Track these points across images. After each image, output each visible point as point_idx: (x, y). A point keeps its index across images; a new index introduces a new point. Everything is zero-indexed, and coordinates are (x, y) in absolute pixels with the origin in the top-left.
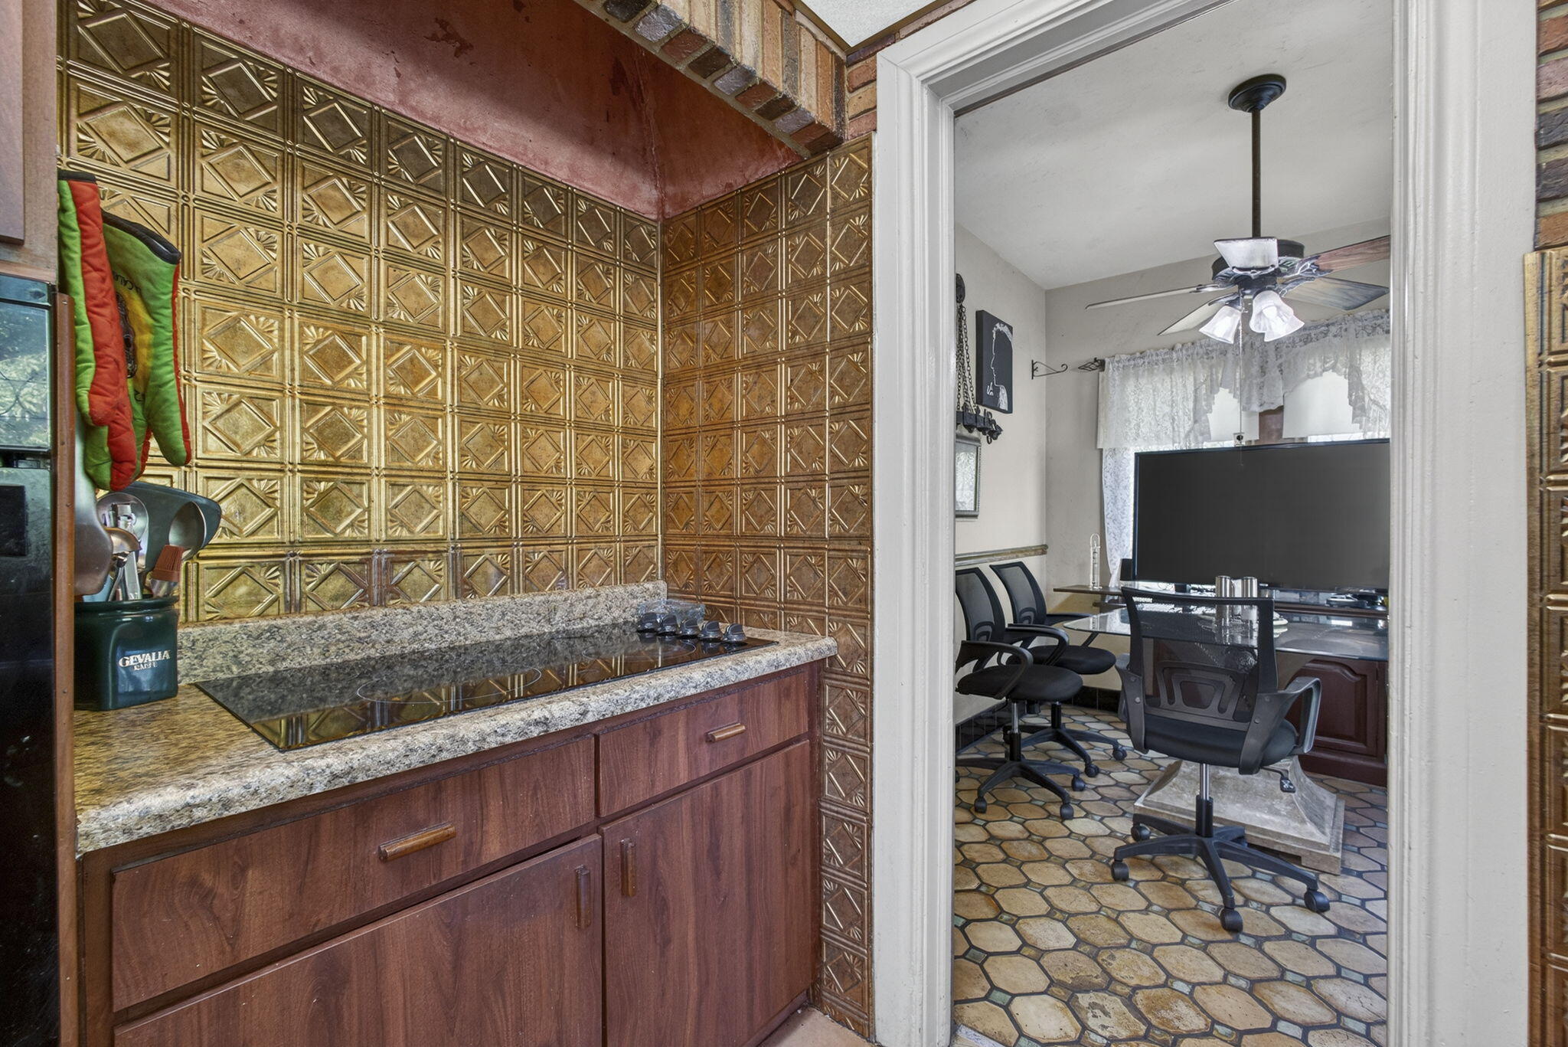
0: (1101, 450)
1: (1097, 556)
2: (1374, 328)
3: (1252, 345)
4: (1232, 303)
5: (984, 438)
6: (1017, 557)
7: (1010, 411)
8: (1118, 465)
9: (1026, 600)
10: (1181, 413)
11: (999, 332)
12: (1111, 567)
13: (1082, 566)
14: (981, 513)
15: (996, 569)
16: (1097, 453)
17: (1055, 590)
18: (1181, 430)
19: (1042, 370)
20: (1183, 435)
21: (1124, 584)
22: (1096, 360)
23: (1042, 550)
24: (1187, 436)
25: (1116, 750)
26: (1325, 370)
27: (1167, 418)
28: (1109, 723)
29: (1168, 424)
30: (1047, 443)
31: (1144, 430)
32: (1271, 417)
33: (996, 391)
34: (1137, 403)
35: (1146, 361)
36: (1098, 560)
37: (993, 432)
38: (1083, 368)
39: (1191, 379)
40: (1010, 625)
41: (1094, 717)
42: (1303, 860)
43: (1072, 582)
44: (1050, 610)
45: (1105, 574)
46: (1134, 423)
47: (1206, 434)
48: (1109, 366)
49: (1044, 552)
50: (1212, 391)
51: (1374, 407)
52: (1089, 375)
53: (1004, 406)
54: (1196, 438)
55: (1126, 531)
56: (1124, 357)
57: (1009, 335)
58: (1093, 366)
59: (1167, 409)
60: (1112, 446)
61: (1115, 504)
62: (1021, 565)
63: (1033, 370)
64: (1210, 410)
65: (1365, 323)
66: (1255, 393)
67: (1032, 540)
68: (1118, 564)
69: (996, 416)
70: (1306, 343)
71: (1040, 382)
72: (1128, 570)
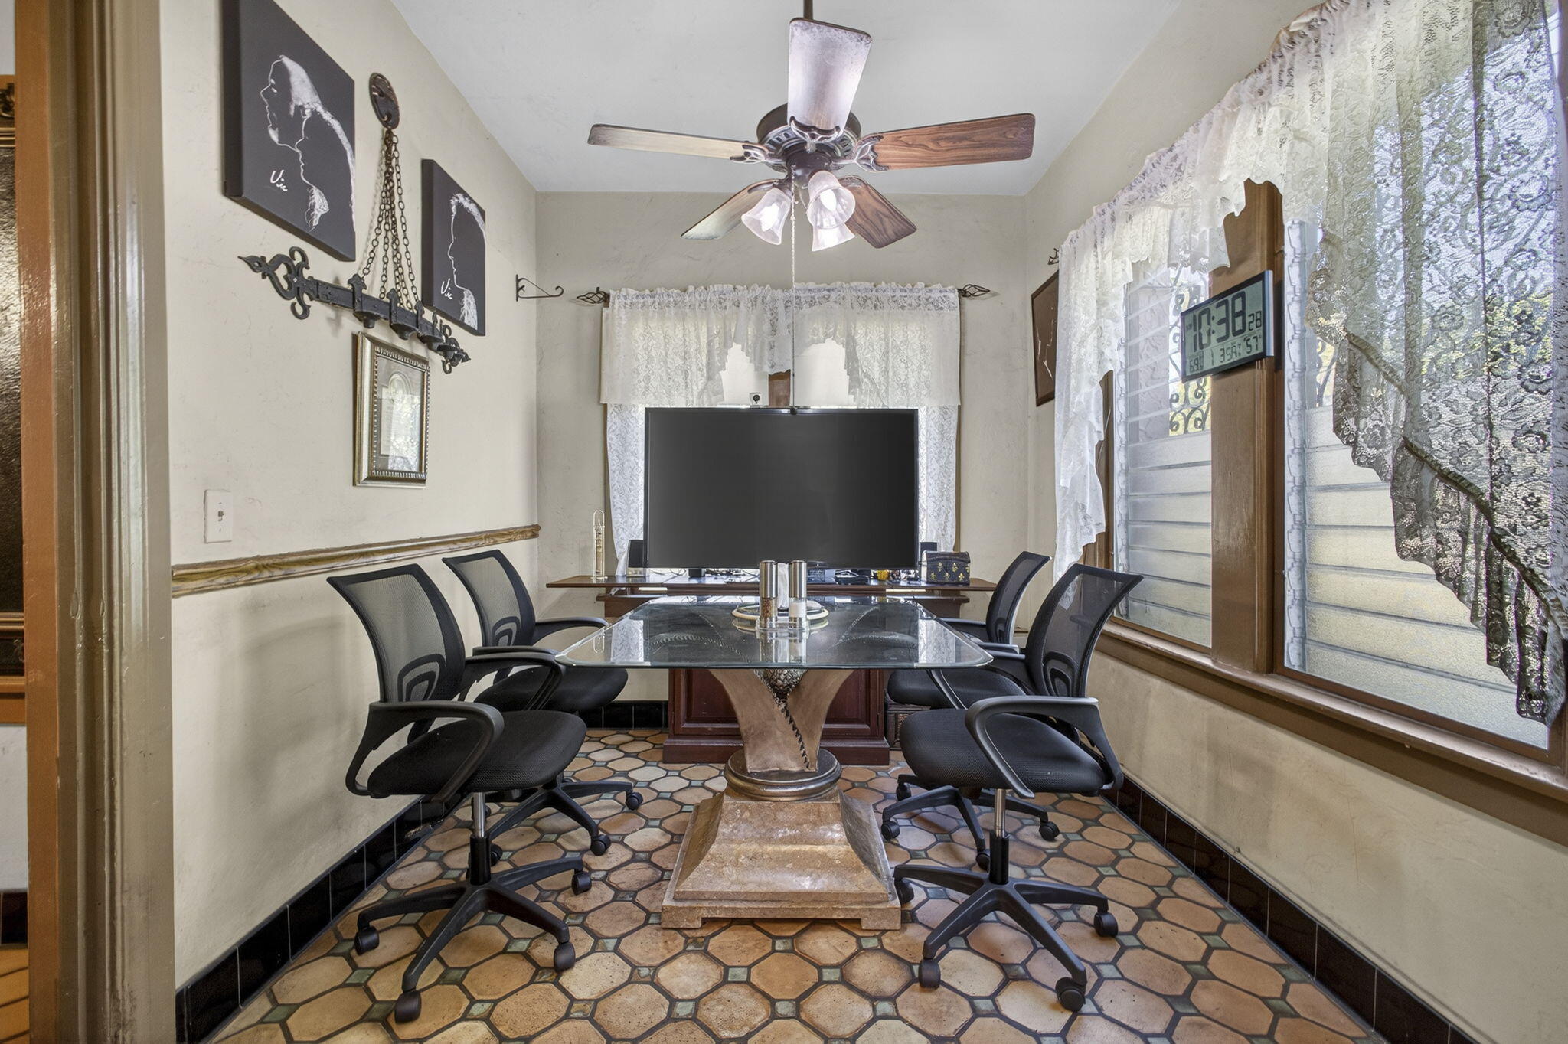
0: (605, 406)
1: (602, 537)
2: (865, 301)
3: (764, 298)
4: (782, 185)
5: (437, 359)
6: (495, 543)
7: (480, 331)
8: (626, 424)
9: (504, 606)
10: (694, 368)
11: (459, 206)
12: (618, 550)
13: (584, 552)
14: (431, 475)
15: (453, 564)
16: (600, 409)
17: (549, 586)
18: (695, 387)
19: (530, 290)
20: (696, 393)
21: (632, 571)
22: (598, 291)
23: (533, 531)
24: (700, 394)
25: (629, 796)
26: (827, 336)
27: (679, 373)
28: (617, 747)
29: (680, 379)
30: (538, 392)
31: (654, 383)
32: (780, 380)
33: (458, 296)
34: (646, 349)
35: (657, 300)
36: (602, 544)
37: (453, 355)
38: (585, 298)
39: (705, 329)
40: (477, 652)
41: (599, 741)
42: (864, 921)
43: (570, 572)
44: (538, 618)
45: (611, 559)
46: (643, 374)
47: (719, 392)
48: (616, 302)
49: (535, 535)
50: (726, 346)
51: (866, 380)
52: (590, 310)
53: (471, 319)
54: (709, 397)
55: (634, 506)
56: (632, 292)
57: (479, 219)
58: (595, 299)
59: (679, 362)
60: (619, 403)
61: (621, 472)
62: (498, 555)
63: (519, 289)
64: (723, 368)
65: (859, 294)
66: (766, 352)
67: (517, 518)
68: (626, 546)
69: (457, 333)
70: (811, 305)
71: (528, 307)
72: (638, 555)
